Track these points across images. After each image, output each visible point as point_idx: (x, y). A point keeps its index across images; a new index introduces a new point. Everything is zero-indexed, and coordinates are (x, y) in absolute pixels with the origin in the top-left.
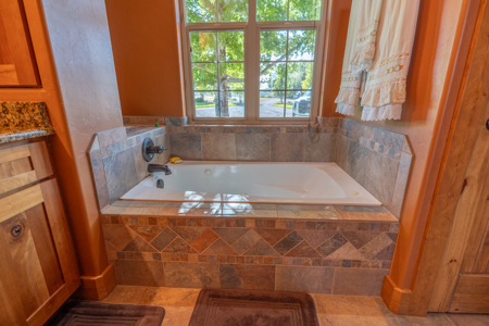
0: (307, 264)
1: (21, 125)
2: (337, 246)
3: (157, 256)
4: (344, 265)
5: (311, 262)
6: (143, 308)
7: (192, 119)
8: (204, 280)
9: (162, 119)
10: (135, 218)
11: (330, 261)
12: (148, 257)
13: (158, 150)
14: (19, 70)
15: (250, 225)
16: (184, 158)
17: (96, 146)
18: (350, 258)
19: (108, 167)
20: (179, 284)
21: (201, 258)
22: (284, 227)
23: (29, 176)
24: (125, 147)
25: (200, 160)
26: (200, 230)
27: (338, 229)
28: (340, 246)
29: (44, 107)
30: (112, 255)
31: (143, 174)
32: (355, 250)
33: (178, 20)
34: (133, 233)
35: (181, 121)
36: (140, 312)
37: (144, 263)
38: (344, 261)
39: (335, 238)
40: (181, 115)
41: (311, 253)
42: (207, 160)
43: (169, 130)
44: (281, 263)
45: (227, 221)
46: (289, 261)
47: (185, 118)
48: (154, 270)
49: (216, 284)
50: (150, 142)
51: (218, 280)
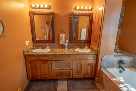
3: (105, 84)
6: (99, 89)
12: (104, 82)
13: (123, 63)
14: (97, 45)
17: (104, 58)
19: (105, 62)
23: (93, 59)
24: (112, 60)
26: (114, 86)
29: (98, 50)
30: (100, 77)
31: (117, 67)
34: (103, 76)
36: (98, 89)
50: (122, 60)
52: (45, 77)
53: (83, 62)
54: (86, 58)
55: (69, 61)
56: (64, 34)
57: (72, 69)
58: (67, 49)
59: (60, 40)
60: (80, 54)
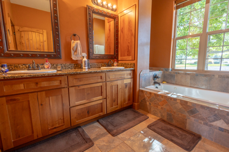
0: (201, 123)
1: (130, 67)
2: (215, 120)
3: (150, 104)
4: (219, 130)
5: (202, 123)
7: (173, 69)
8: (162, 115)
9: (162, 69)
10: (147, 92)
11: (212, 125)
12: (148, 103)
13: (158, 77)
14: (132, 57)
15: (178, 101)
16: (168, 83)
17: (141, 73)
18: (223, 127)
19: (143, 78)
20: (154, 114)
21: (162, 108)
22: (191, 105)
23: (129, 77)
24: (148, 75)
25: (174, 84)
26: (163, 99)
27: (216, 112)
28: (217, 120)
29: (134, 64)
30: (140, 101)
31: (152, 84)
32: (226, 124)
33: (173, 37)
34: (145, 96)
35: (169, 70)
37: (147, 105)
38: (220, 128)
39: (214, 116)
40: (169, 67)
41: (203, 119)
42: (176, 84)
43: (164, 72)
44: (189, 119)
45: (171, 98)
46: (193, 119)
47: (170, 69)
48: (149, 108)
49: (165, 119)
50: (156, 75)
51: (166, 117)
52: (55, 128)
53: (119, 82)
54: (123, 77)
55: (101, 84)
56: (79, 42)
57: (106, 98)
58: (87, 68)
59: (72, 52)
60: (115, 71)
